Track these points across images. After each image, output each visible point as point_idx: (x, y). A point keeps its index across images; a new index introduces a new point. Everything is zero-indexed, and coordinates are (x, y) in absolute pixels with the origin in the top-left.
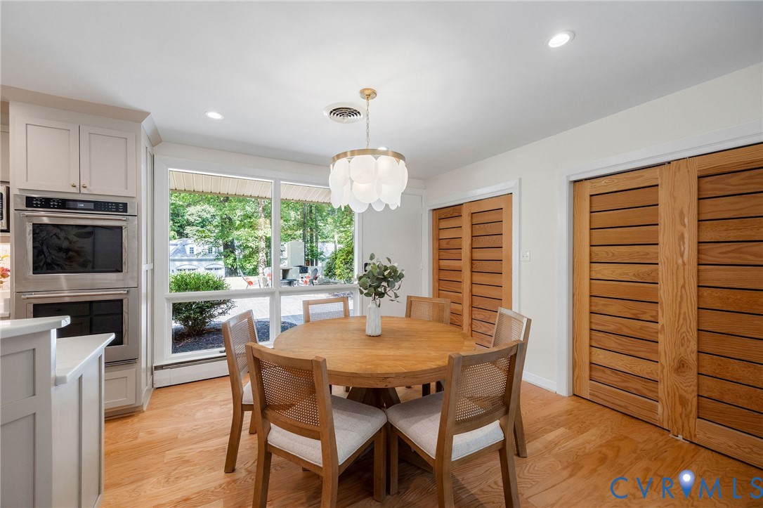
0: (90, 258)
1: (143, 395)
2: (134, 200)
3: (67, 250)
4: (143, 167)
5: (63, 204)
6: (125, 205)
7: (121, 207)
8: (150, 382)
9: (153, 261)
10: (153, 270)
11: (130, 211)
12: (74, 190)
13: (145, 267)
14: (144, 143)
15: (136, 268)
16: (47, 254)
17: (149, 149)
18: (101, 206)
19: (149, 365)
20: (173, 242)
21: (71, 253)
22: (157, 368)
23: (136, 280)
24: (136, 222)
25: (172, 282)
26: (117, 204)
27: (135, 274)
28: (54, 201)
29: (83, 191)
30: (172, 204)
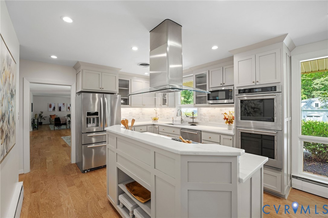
0: (262, 111)
1: (285, 190)
2: (280, 84)
3: (254, 108)
4: (285, 65)
5: (250, 91)
6: (275, 87)
7: (273, 89)
8: (289, 183)
9: (291, 116)
10: (291, 121)
11: (278, 90)
12: (254, 84)
13: (286, 120)
14: (285, 51)
15: (281, 120)
16: (248, 109)
17: (288, 54)
18: (264, 90)
19: (289, 173)
20: (304, 100)
21: (255, 109)
22: (293, 177)
23: (281, 127)
24: (281, 96)
25: (304, 126)
26: (271, 87)
27: (281, 124)
28: (247, 90)
29: (257, 84)
30: (303, 80)
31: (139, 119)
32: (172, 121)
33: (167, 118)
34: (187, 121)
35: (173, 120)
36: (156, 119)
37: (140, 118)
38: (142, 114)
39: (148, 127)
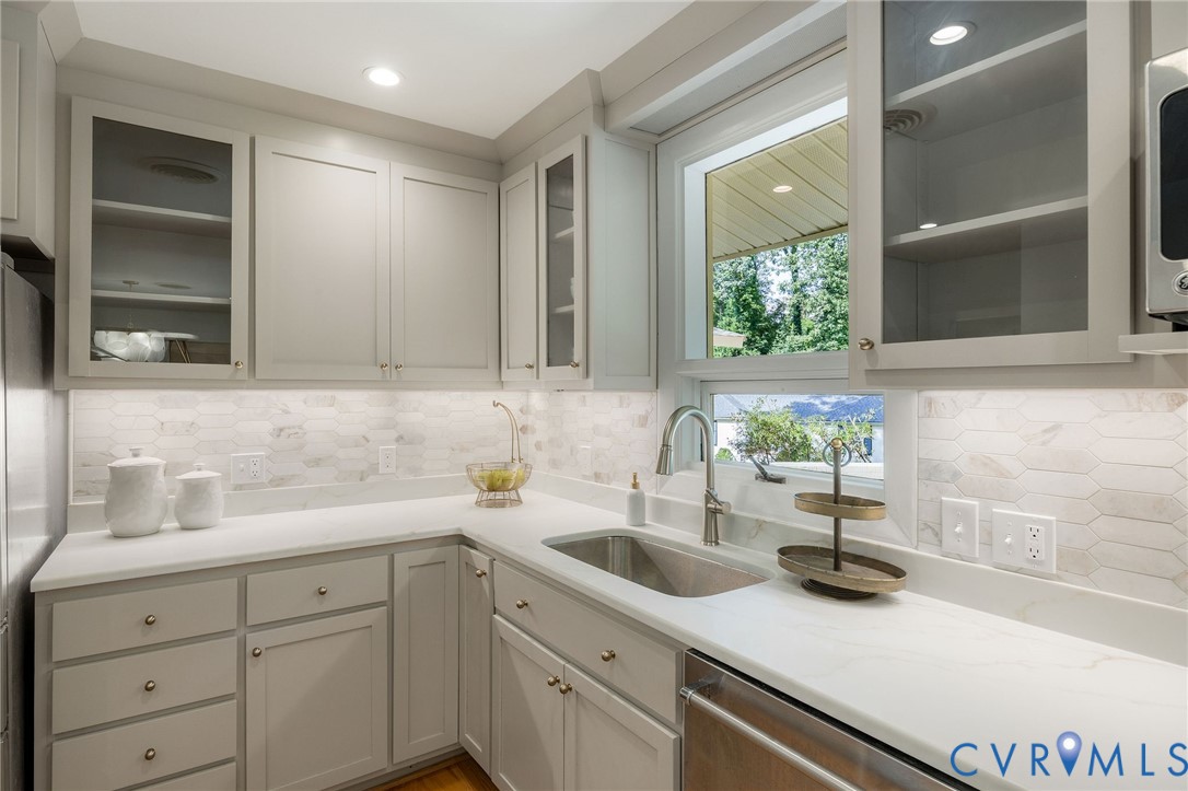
31: (371, 479)
32: (625, 505)
33: (597, 477)
34: (760, 525)
35: (637, 502)
36: (505, 480)
37: (374, 469)
38: (400, 439)
39: (402, 559)
